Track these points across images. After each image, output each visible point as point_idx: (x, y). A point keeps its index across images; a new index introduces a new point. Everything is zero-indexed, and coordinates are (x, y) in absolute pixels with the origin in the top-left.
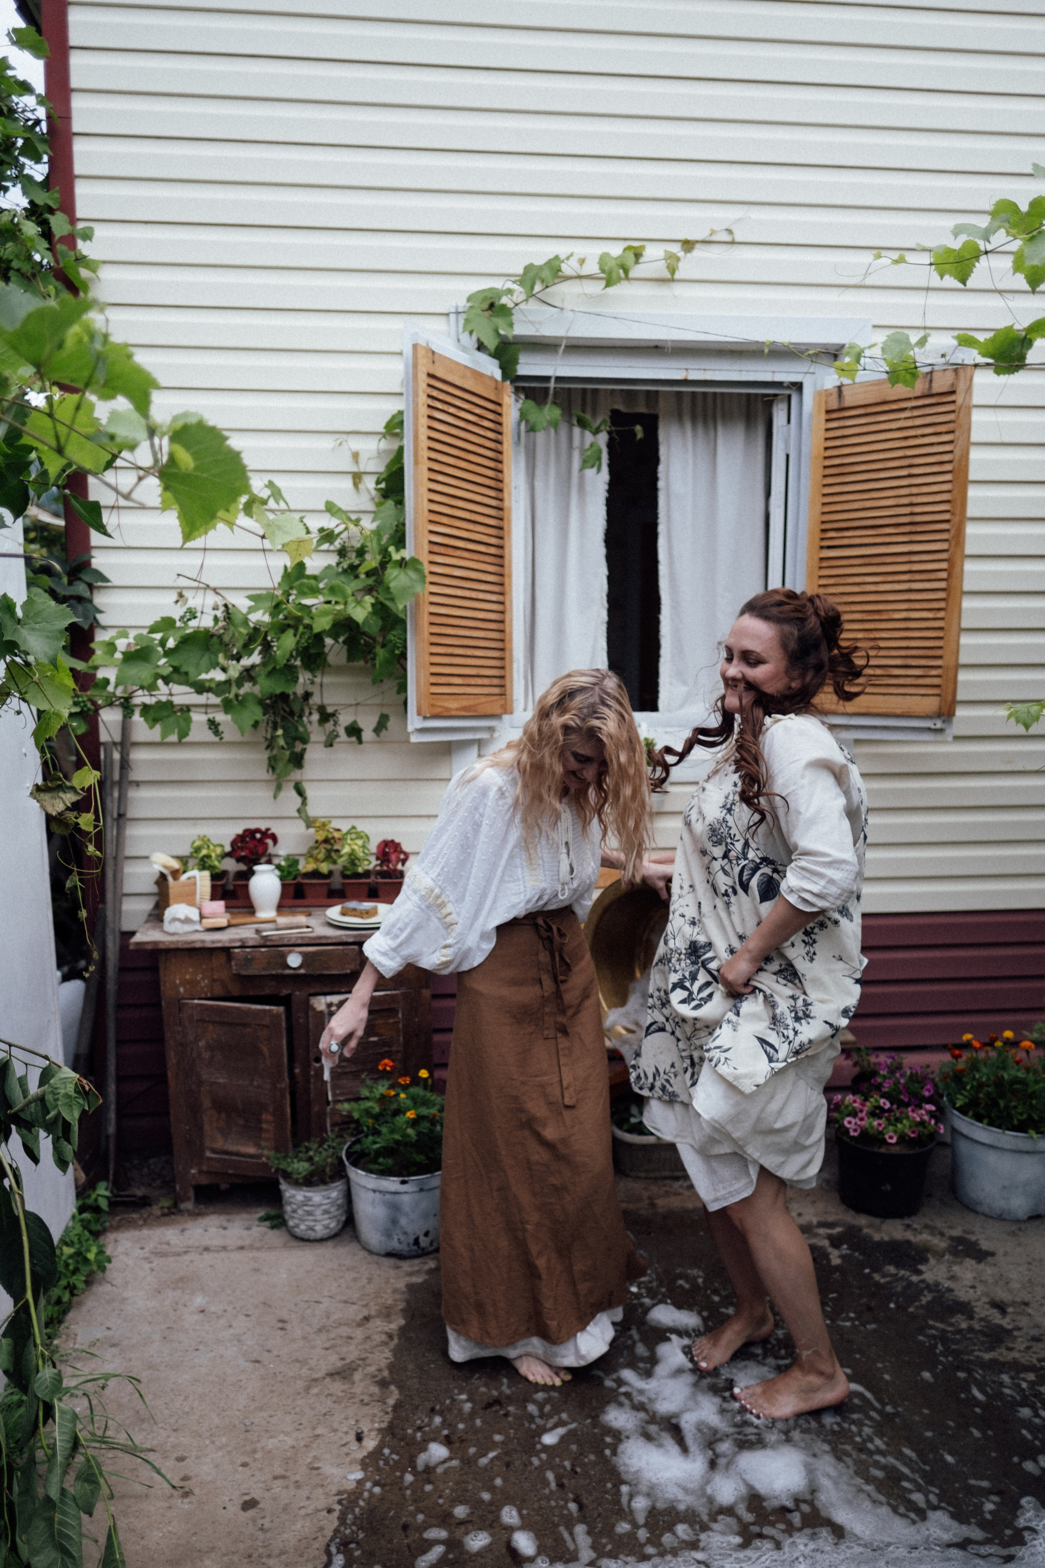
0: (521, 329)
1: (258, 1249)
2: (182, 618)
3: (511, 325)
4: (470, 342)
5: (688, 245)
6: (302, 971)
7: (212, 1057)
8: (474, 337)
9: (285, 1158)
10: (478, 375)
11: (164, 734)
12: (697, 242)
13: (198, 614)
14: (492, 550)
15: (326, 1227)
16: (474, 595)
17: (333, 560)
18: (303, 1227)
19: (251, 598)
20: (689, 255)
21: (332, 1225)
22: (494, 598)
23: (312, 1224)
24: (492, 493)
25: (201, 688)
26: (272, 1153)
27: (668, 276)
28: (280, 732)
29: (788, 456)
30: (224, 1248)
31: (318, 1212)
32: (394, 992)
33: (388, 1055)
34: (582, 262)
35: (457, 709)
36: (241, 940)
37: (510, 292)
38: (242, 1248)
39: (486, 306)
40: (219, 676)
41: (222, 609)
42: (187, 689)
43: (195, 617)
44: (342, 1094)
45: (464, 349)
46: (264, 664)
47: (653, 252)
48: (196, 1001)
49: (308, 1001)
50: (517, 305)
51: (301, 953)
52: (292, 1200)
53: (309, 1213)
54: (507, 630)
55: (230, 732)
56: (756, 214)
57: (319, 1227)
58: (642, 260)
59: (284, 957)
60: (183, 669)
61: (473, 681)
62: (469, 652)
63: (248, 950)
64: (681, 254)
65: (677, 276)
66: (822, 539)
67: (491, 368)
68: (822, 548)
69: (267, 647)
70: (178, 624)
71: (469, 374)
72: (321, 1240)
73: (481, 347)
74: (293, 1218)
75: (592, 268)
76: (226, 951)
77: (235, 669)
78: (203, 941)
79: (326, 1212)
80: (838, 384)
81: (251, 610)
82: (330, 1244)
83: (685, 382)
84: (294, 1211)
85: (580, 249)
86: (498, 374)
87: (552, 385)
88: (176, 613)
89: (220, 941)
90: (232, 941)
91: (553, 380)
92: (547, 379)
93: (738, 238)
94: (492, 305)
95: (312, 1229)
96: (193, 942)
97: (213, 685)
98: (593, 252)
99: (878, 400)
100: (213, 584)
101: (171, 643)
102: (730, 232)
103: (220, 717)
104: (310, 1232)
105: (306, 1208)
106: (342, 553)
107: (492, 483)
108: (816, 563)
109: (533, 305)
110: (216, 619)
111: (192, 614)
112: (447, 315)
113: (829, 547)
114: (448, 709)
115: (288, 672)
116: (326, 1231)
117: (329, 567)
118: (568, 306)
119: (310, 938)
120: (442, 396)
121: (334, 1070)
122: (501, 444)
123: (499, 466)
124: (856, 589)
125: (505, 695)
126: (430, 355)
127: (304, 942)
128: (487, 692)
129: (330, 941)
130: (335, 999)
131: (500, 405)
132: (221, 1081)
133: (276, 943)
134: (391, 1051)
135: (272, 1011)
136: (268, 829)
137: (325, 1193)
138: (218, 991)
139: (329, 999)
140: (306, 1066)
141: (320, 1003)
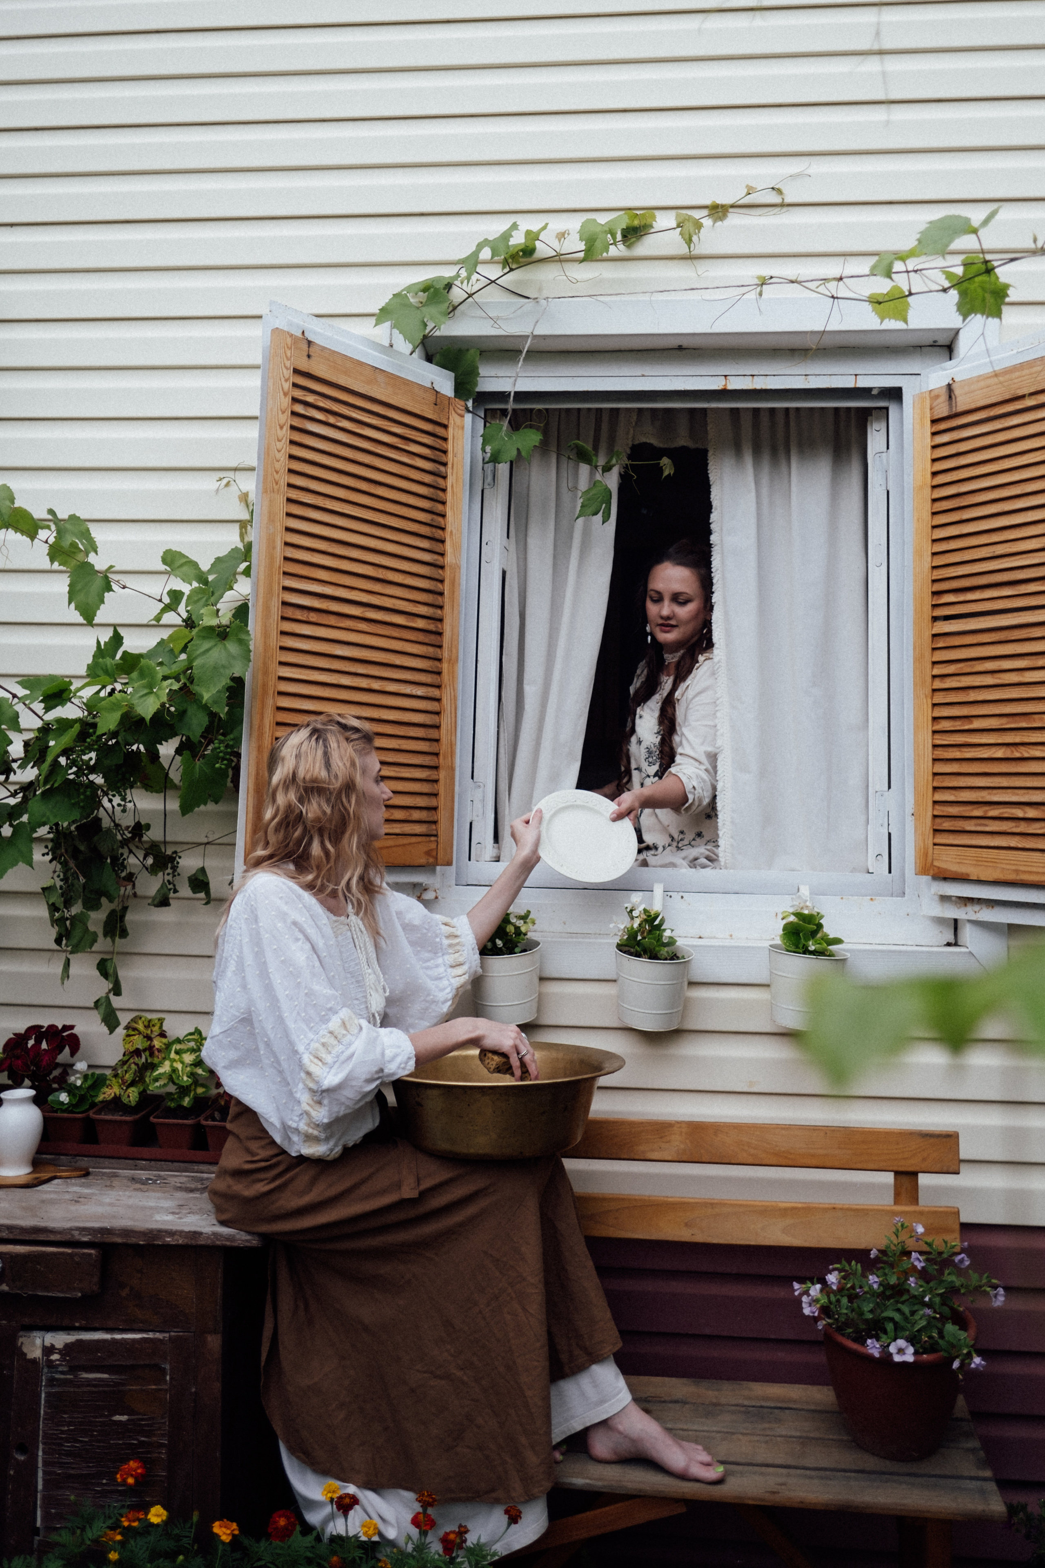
3: (455, 321)
4: (411, 350)
5: (718, 211)
6: (4, 1288)
8: (417, 342)
12: (731, 206)
14: (424, 625)
20: (719, 223)
27: (684, 251)
32: (158, 1335)
34: (560, 237)
44: (59, 1516)
45: (396, 355)
47: (664, 223)
49: (14, 1338)
50: (471, 297)
56: (819, 167)
58: (651, 231)
64: (707, 222)
65: (697, 251)
66: (934, 606)
67: (442, 381)
75: (572, 245)
80: (948, 382)
85: (561, 224)
86: (448, 389)
92: (506, 395)
93: (789, 200)
98: (576, 225)
102: (779, 191)
107: (423, 530)
108: (927, 643)
113: (947, 618)
118: (543, 295)
119: (23, 1230)
120: (322, 403)
121: (50, 1469)
122: (445, 478)
123: (439, 508)
124: (989, 680)
125: (436, 836)
126: (305, 346)
127: (11, 1236)
128: (397, 831)
129: (52, 1238)
130: (59, 1339)
131: (445, 427)
134: (151, 1444)
136: (65, 1028)
139: (50, 1338)
140: (5, 1457)
141: (34, 1344)
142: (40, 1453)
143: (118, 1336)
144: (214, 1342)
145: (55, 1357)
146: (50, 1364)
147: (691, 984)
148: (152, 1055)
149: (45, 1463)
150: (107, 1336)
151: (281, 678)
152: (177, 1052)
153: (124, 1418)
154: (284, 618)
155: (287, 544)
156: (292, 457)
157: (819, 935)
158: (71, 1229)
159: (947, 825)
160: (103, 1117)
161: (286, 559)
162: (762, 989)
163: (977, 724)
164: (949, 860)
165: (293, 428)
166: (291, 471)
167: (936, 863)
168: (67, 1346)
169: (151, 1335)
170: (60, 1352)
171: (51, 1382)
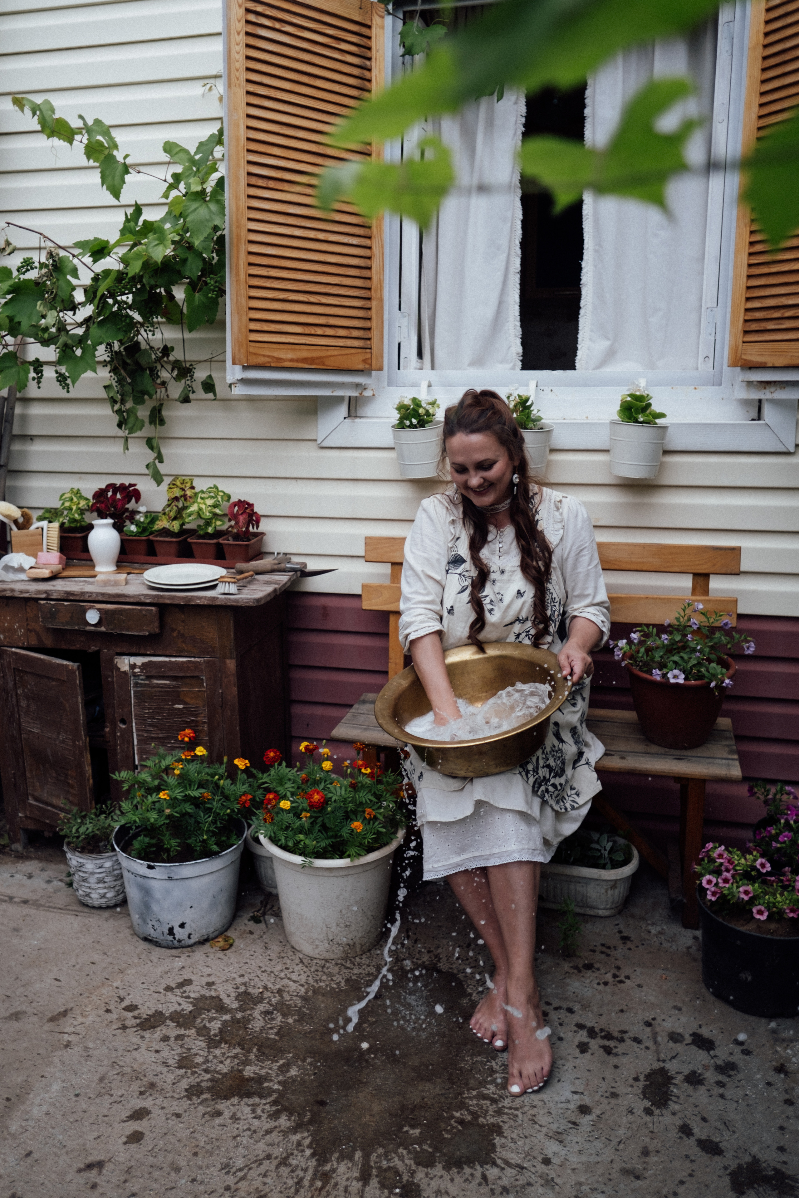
1: (40, 906)
6: (100, 629)
7: (28, 706)
15: (103, 896)
16: (321, 236)
18: (82, 892)
21: (110, 895)
23: (88, 890)
30: (11, 899)
31: (93, 880)
35: (292, 360)
36: (46, 592)
38: (25, 902)
43: (33, 268)
44: (147, 759)
48: (13, 649)
49: (112, 660)
51: (99, 610)
52: (72, 863)
53: (85, 880)
54: (375, 277)
57: (94, 895)
59: (83, 612)
60: (17, 319)
61: (319, 331)
63: (52, 602)
70: (15, 274)
72: (100, 908)
74: (75, 880)
76: (36, 601)
78: (13, 590)
79: (100, 881)
84: (76, 874)
89: (27, 592)
90: (38, 592)
95: (88, 895)
104: (87, 898)
105: (81, 873)
114: (279, 360)
116: (104, 900)
119: (110, 595)
120: (271, 12)
121: (140, 733)
122: (369, 70)
125: (370, 349)
127: (104, 599)
128: (341, 344)
129: (128, 600)
130: (139, 661)
131: (369, 26)
132: (35, 730)
133: (78, 598)
134: (197, 721)
135: (67, 666)
136: (131, 485)
137: (98, 862)
138: (34, 642)
139: (133, 660)
140: (114, 726)
141: (124, 663)
142: (134, 724)
143: (173, 659)
144: (231, 664)
145: (137, 670)
146: (135, 675)
147: (552, 451)
148: (186, 500)
149: (137, 730)
150: (168, 659)
151: (250, 231)
152: (202, 498)
153: (181, 706)
154: (249, 185)
155: (248, 128)
156: (248, 58)
157: (648, 412)
158: (139, 595)
159: (754, 326)
160: (159, 539)
161: (248, 139)
162: (605, 453)
164: (754, 354)
165: (248, 34)
166: (248, 69)
167: (744, 357)
168: (143, 664)
169: (193, 659)
170: (140, 667)
171: (136, 685)
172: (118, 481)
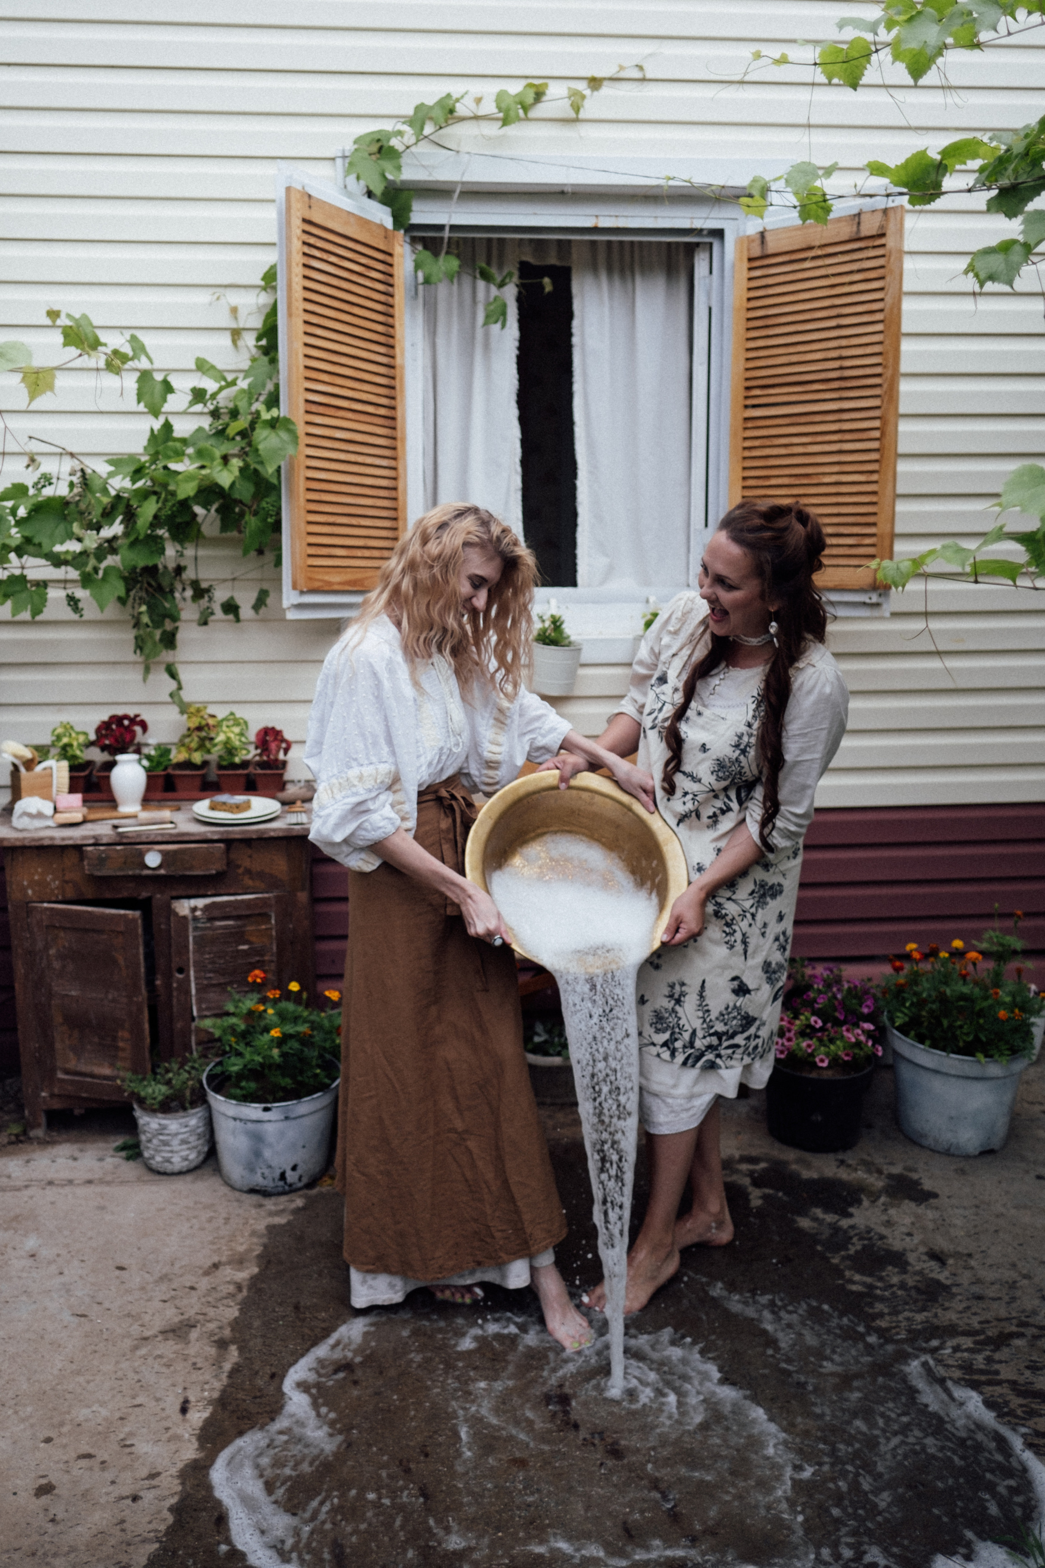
0: (410, 173)
1: (108, 1183)
2: (35, 485)
3: (399, 168)
4: (358, 188)
5: (595, 83)
6: (162, 872)
7: (64, 967)
8: (362, 183)
9: (144, 1079)
10: (364, 222)
11: (15, 611)
12: (605, 79)
13: (54, 480)
14: (382, 411)
15: (185, 1159)
16: (360, 459)
17: (206, 423)
18: (158, 1159)
19: (110, 462)
20: (596, 93)
21: (193, 1156)
22: (384, 462)
23: (170, 1155)
24: (382, 350)
25: (57, 561)
26: (128, 1075)
27: (572, 115)
28: (144, 608)
29: (710, 309)
30: (70, 1182)
31: (175, 1142)
32: (266, 895)
33: (260, 965)
34: (478, 101)
36: (94, 837)
37: (400, 133)
38: (90, 1182)
39: (375, 148)
40: (74, 547)
41: (79, 474)
42: (43, 562)
43: (50, 484)
44: (208, 1009)
45: (350, 195)
46: (126, 534)
47: (556, 91)
48: (45, 905)
49: (169, 905)
50: (408, 147)
51: (160, 851)
52: (146, 1128)
53: (166, 1143)
54: (400, 498)
55: (91, 611)
56: (669, 49)
57: (176, 1159)
58: (545, 98)
59: (141, 855)
60: (36, 541)
61: (359, 553)
62: (354, 521)
63: (102, 848)
64: (587, 92)
65: (582, 115)
66: (746, 398)
67: (382, 216)
68: (746, 407)
69: (130, 517)
70: (31, 492)
71: (352, 220)
72: (180, 1173)
73: (370, 194)
74: (148, 1148)
75: (489, 107)
76: (78, 848)
77: (92, 540)
78: (52, 838)
79: (184, 1142)
80: (761, 229)
81: (111, 475)
82: (189, 1178)
83: (595, 230)
84: (149, 1141)
85: (476, 88)
86: (389, 223)
87: (446, 234)
88: (29, 478)
89: (70, 838)
90: (85, 838)
91: (447, 229)
92: (440, 228)
93: (648, 76)
94: (380, 149)
95: (168, 1161)
96: (41, 839)
97: (69, 558)
98: (491, 89)
99: (804, 246)
100: (70, 449)
101: (22, 512)
102: (640, 68)
103: (80, 593)
104: (167, 1164)
105: (161, 1137)
106: (215, 414)
107: (382, 339)
108: (740, 424)
109: (423, 148)
110: (72, 485)
111: (46, 479)
112: (333, 159)
113: (755, 407)
114: (330, 583)
115: (154, 544)
116: (186, 1163)
117: (200, 430)
118: (464, 148)
119: (171, 835)
120: (320, 244)
121: (199, 981)
123: (390, 320)
124: (783, 451)
126: (306, 199)
127: (164, 840)
129: (193, 838)
130: (200, 903)
131: (390, 255)
132: (73, 993)
133: (133, 841)
134: (264, 961)
135: (125, 915)
136: (137, 716)
137: (183, 1120)
138: (70, 894)
139: (193, 902)
140: (169, 977)
141: (183, 907)
142: (192, 972)
143: (239, 898)
145: (198, 913)
146: (195, 919)
149: (196, 978)
150: (232, 898)
153: (245, 947)
154: (306, 412)
155: (305, 356)
156: (304, 288)
158: (205, 832)
160: (178, 772)
161: (305, 367)
163: (773, 482)
165: (304, 265)
166: (304, 299)
168: (206, 906)
169: (260, 895)
170: (201, 910)
171: (196, 929)
172: (120, 711)
